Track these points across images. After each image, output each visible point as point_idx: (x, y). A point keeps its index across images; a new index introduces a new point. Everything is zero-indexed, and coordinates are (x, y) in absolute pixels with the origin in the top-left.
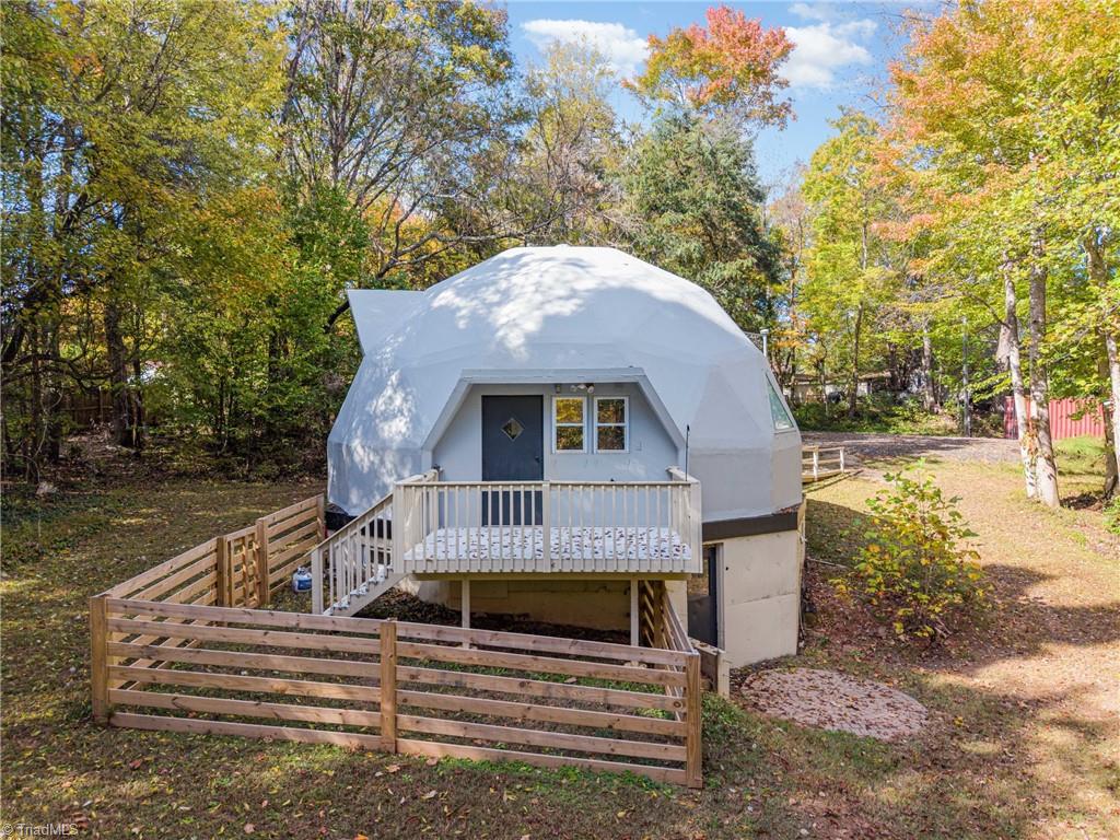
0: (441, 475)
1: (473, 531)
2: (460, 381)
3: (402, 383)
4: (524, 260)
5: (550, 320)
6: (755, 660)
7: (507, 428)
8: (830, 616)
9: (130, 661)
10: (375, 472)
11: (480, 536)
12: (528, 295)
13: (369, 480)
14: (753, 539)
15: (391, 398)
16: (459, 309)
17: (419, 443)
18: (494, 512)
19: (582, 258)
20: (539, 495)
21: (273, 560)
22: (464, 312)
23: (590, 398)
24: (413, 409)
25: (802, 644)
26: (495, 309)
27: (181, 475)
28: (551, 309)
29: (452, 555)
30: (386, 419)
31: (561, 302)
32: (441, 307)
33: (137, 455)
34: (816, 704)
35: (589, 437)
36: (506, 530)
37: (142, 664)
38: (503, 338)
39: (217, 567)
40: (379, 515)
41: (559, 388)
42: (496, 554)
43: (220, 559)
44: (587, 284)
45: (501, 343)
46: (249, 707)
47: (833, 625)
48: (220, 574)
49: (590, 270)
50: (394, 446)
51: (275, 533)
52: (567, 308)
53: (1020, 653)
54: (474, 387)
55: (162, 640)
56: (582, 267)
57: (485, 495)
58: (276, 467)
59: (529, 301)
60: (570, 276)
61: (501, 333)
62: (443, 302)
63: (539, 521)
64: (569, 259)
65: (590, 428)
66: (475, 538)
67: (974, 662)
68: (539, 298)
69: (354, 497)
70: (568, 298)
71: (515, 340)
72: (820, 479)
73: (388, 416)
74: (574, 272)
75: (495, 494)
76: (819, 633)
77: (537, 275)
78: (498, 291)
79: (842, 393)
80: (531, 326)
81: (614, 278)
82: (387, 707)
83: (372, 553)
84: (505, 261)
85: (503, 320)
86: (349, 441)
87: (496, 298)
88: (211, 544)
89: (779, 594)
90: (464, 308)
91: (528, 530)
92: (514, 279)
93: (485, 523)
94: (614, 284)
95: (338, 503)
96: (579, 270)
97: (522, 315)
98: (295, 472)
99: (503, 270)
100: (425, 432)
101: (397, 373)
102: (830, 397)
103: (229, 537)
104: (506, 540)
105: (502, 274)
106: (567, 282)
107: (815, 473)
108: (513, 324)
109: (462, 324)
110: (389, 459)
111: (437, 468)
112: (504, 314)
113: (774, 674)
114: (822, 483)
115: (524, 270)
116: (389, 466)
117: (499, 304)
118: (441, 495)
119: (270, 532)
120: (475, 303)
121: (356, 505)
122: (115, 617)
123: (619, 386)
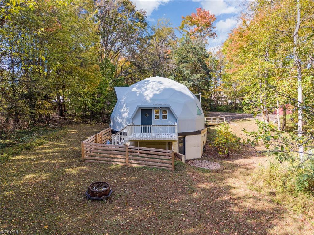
0: (134, 124)
1: (140, 134)
2: (137, 107)
3: (126, 106)
4: (150, 81)
5: (155, 95)
6: (192, 158)
7: (146, 115)
8: (209, 151)
9: (87, 152)
10: (122, 123)
11: (141, 134)
12: (150, 90)
13: (120, 125)
14: (192, 136)
15: (124, 109)
16: (137, 92)
17: (130, 118)
18: (143, 130)
19: (161, 81)
20: (151, 127)
21: (103, 139)
22: (138, 93)
23: (161, 110)
24: (129, 111)
25: (202, 156)
26: (144, 92)
27: (76, 123)
28: (155, 92)
29: (136, 137)
30: (123, 113)
31: (157, 91)
32: (133, 91)
33: (65, 118)
34: (201, 165)
35: (161, 117)
36: (145, 134)
37: (89, 152)
38: (146, 98)
39: (96, 139)
40: (123, 131)
41: (155, 108)
42: (143, 137)
43: (96, 138)
44: (162, 87)
45: (145, 99)
46: (106, 159)
47: (209, 153)
48: (96, 140)
49: (163, 84)
50: (125, 118)
51: (104, 134)
52: (158, 92)
53: (244, 158)
54: (139, 108)
55: (91, 149)
56: (161, 83)
57: (142, 127)
58: (96, 121)
59: (151, 91)
60: (159, 86)
61: (145, 97)
62: (134, 90)
63: (151, 132)
64: (159, 82)
65: (161, 115)
66: (140, 135)
67: (234, 159)
68: (152, 90)
69: (117, 127)
70: (158, 90)
71: (148, 99)
72: (218, 124)
73: (124, 113)
74: (160, 85)
75: (143, 127)
76: (206, 154)
77: (152, 85)
78: (144, 88)
79: (233, 102)
80: (151, 96)
81: (167, 86)
82: (127, 159)
83: (120, 138)
84: (146, 81)
85: (145, 94)
86: (116, 117)
87: (144, 90)
88: (94, 135)
89: (197, 146)
90: (138, 92)
91: (149, 134)
92: (148, 86)
93: (142, 132)
94: (167, 87)
95: (113, 129)
96: (160, 84)
97: (149, 94)
98: (100, 122)
99: (145, 83)
100: (131, 116)
101: (125, 104)
102: (230, 103)
103: (97, 134)
104: (145, 135)
105: (146, 84)
106: (158, 87)
107: (217, 123)
108: (148, 95)
109: (138, 95)
110: (125, 120)
111: (133, 122)
112: (146, 93)
113: (195, 160)
114: (218, 125)
115: (150, 84)
116: (124, 122)
117: (145, 91)
118: (134, 127)
119: (103, 134)
120: (140, 91)
121: (118, 129)
122: (85, 145)
123: (166, 108)
